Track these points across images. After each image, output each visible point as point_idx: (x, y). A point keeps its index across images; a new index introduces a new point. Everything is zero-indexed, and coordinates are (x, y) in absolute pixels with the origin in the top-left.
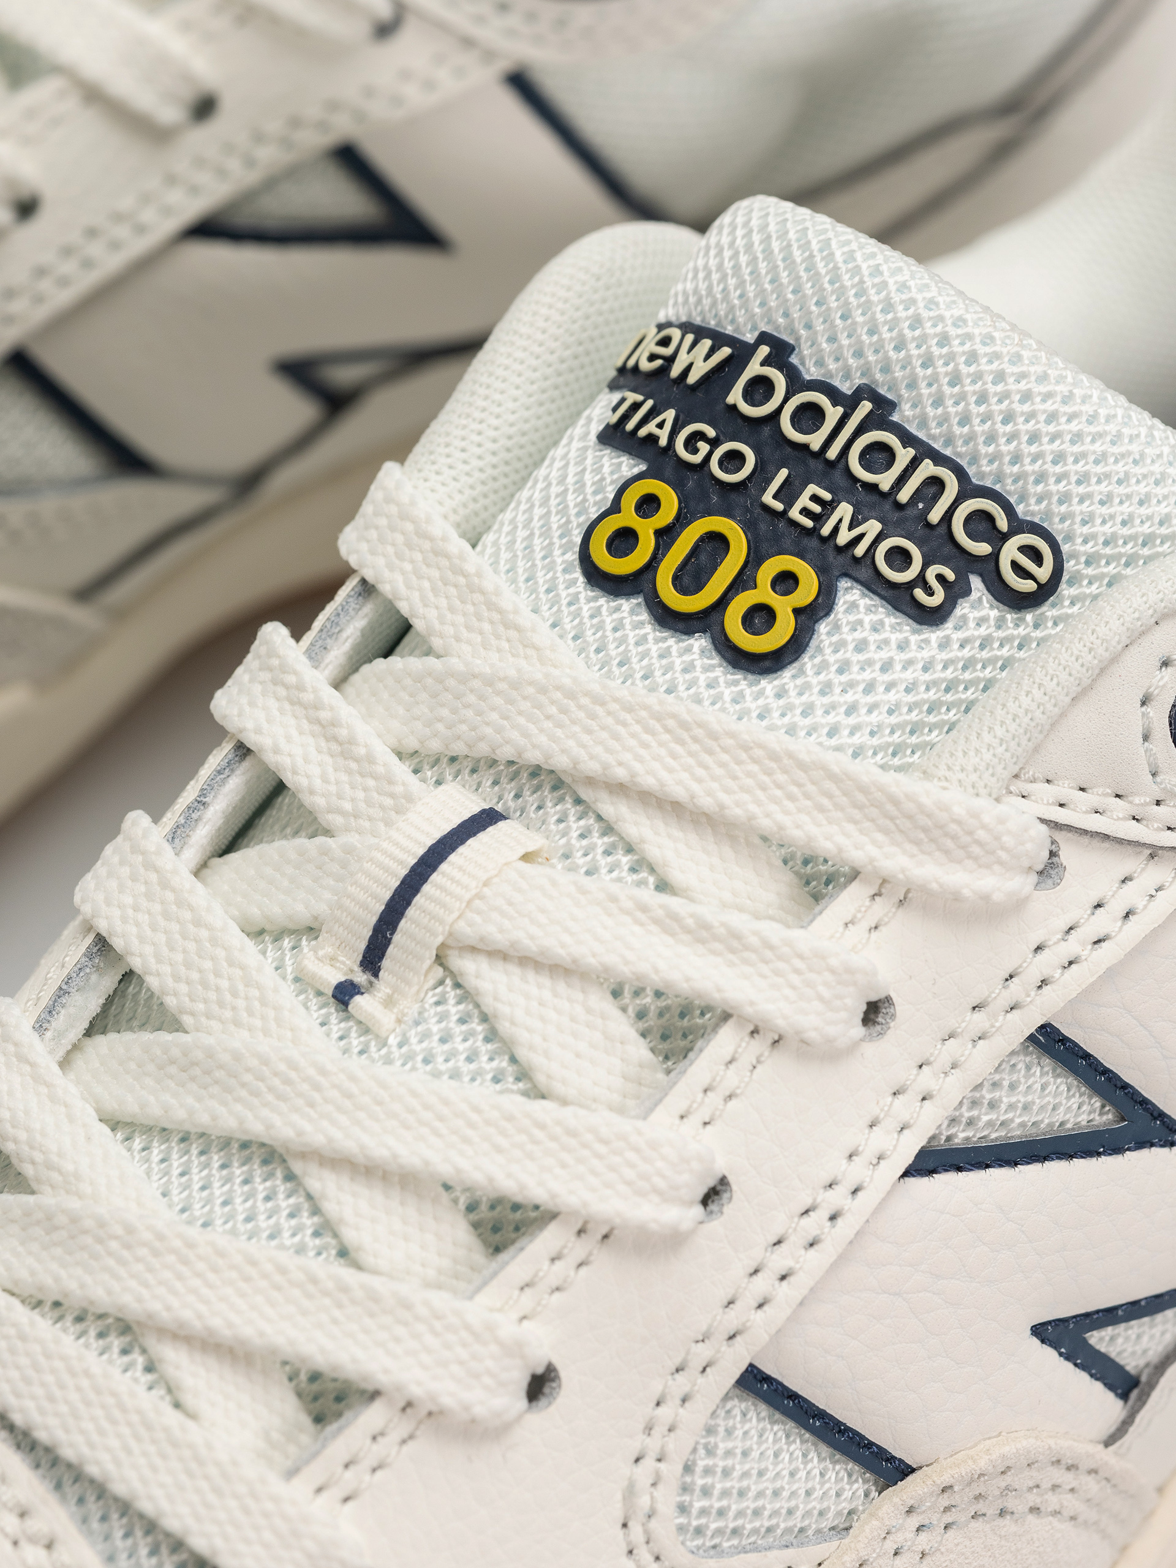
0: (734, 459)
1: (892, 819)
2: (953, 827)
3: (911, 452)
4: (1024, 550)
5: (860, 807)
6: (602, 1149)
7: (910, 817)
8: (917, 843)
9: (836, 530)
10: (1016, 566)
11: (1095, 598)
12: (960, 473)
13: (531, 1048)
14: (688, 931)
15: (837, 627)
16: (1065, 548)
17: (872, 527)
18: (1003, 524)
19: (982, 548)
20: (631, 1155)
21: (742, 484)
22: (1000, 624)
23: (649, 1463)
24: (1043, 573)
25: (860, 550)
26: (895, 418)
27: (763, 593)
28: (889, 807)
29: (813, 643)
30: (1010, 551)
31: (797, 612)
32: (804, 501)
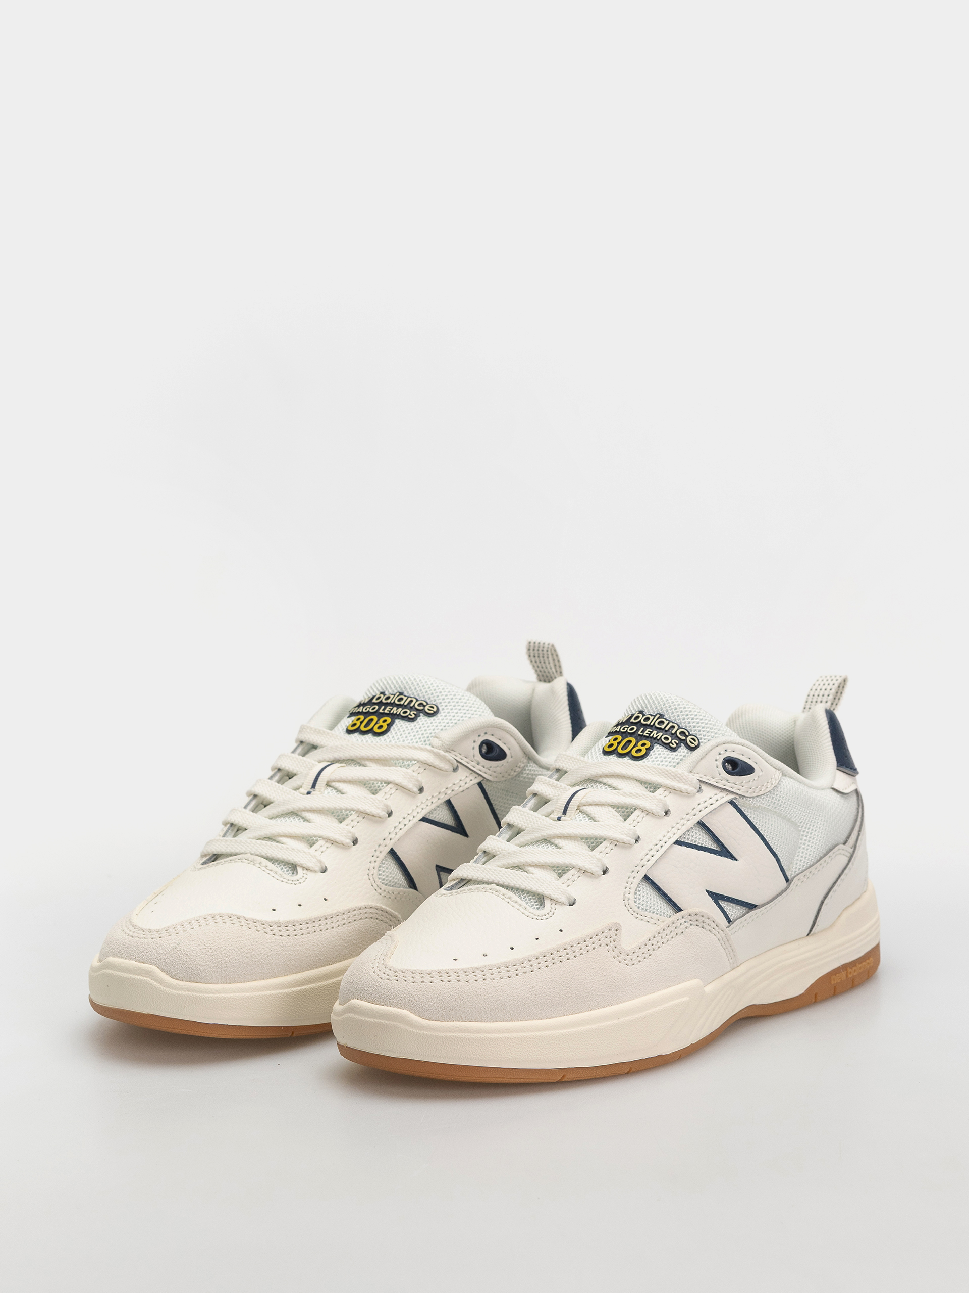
0: (632, 729)
1: (667, 775)
2: (679, 775)
3: (668, 722)
4: (692, 739)
5: (660, 773)
6: (614, 827)
7: (670, 774)
8: (672, 779)
9: (653, 735)
10: (690, 742)
11: (705, 743)
12: (678, 726)
13: (598, 817)
14: (628, 795)
15: (654, 751)
16: (700, 741)
17: (661, 734)
18: (687, 734)
19: (684, 738)
20: (619, 828)
21: (634, 732)
22: (688, 753)
23: (628, 889)
24: (696, 743)
25: (658, 738)
26: (664, 717)
27: (639, 746)
28: (666, 772)
29: (650, 754)
30: (689, 739)
31: (646, 749)
32: (647, 732)
